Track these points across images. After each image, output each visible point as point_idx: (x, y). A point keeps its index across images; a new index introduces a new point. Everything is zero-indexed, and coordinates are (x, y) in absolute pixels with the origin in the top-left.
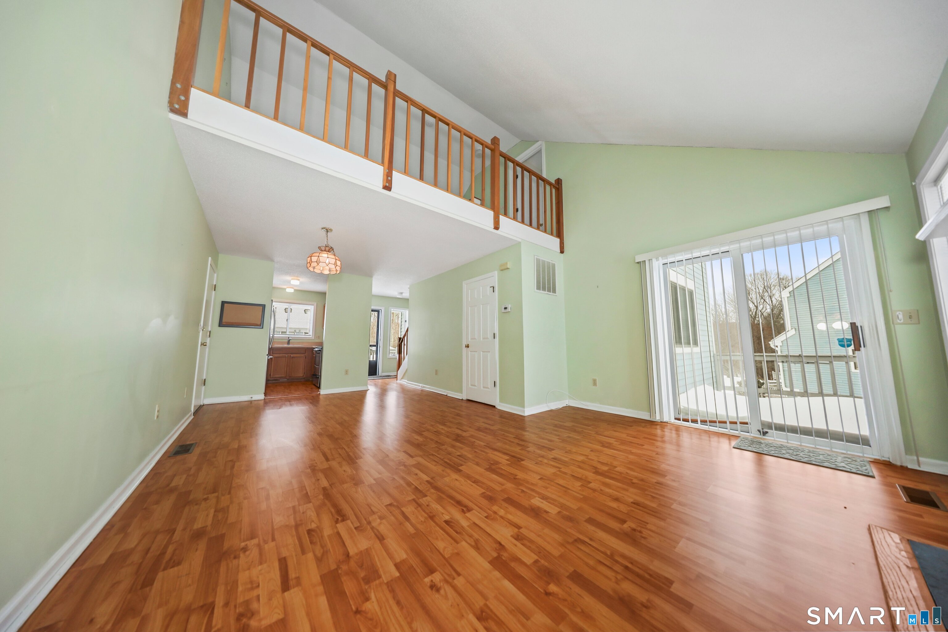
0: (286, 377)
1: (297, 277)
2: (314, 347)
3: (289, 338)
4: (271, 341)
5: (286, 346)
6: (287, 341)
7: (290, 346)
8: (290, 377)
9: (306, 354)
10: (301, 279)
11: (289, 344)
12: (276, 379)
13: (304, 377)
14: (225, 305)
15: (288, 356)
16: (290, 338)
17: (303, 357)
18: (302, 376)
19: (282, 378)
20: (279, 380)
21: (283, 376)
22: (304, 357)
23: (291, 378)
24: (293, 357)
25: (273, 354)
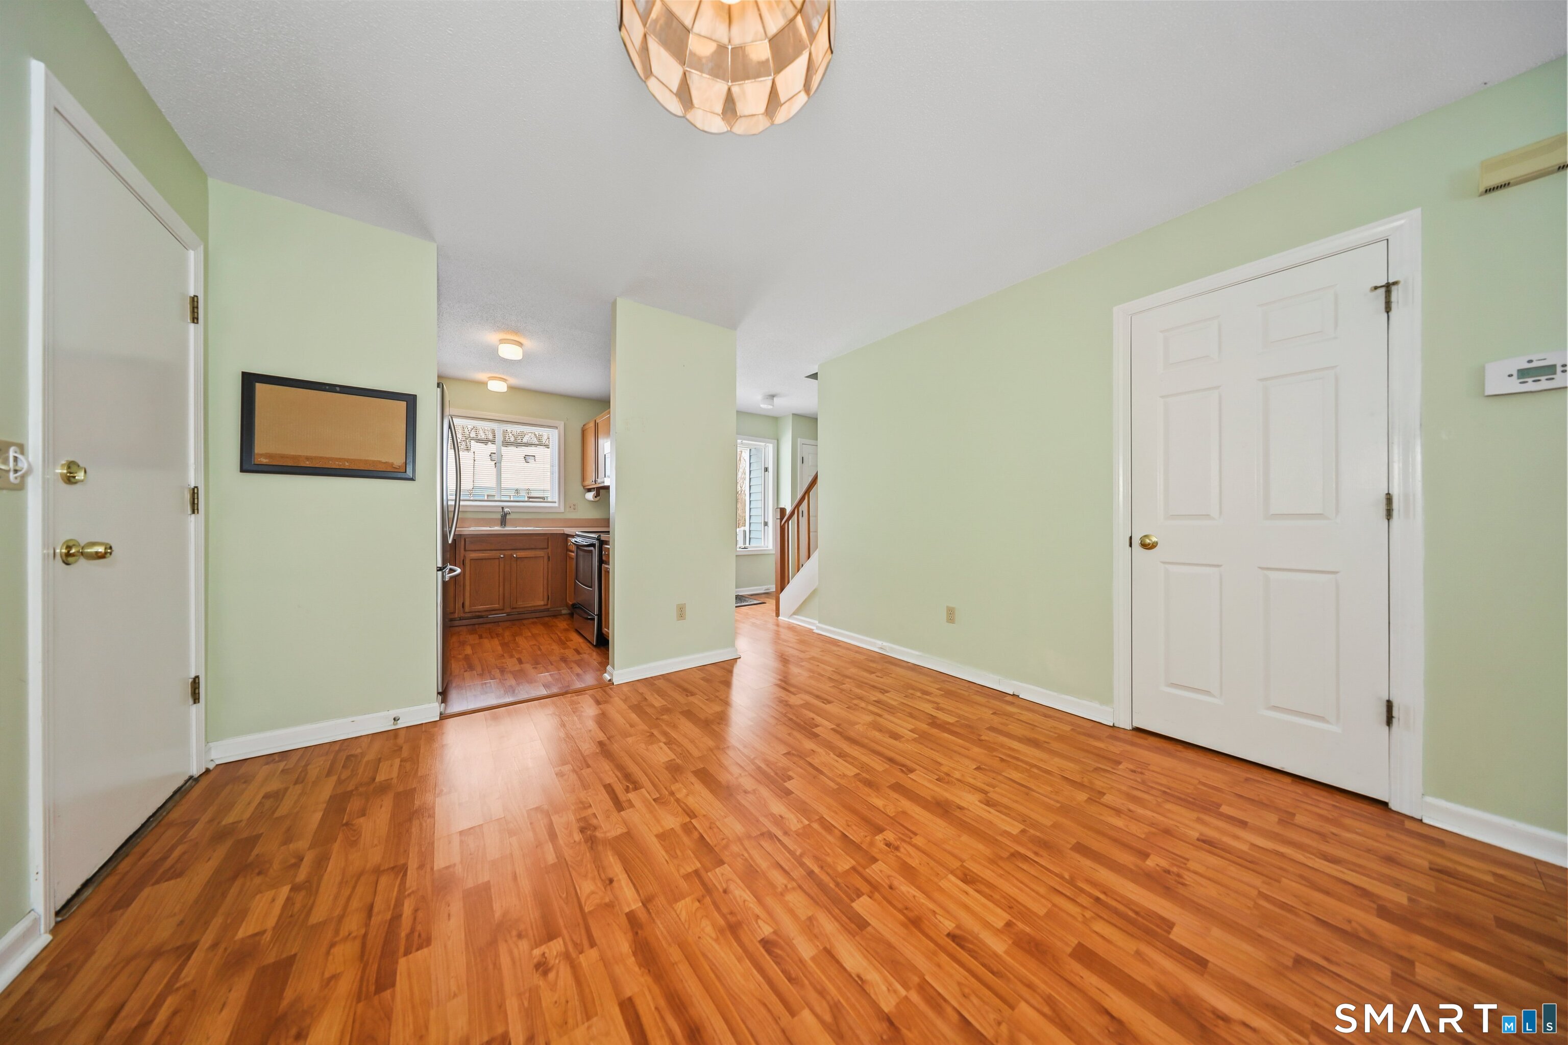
0: (503, 610)
1: (516, 331)
2: (568, 531)
3: (503, 508)
4: (447, 517)
5: (497, 529)
6: (499, 516)
7: (509, 529)
8: (513, 608)
9: (549, 549)
10: (528, 343)
11: (505, 525)
12: (480, 614)
13: (549, 606)
14: (259, 386)
15: (504, 555)
16: (506, 510)
17: (543, 557)
18: (544, 605)
19: (494, 612)
20: (487, 617)
21: (496, 606)
22: (546, 558)
23: (514, 610)
24: (517, 558)
25: (467, 552)
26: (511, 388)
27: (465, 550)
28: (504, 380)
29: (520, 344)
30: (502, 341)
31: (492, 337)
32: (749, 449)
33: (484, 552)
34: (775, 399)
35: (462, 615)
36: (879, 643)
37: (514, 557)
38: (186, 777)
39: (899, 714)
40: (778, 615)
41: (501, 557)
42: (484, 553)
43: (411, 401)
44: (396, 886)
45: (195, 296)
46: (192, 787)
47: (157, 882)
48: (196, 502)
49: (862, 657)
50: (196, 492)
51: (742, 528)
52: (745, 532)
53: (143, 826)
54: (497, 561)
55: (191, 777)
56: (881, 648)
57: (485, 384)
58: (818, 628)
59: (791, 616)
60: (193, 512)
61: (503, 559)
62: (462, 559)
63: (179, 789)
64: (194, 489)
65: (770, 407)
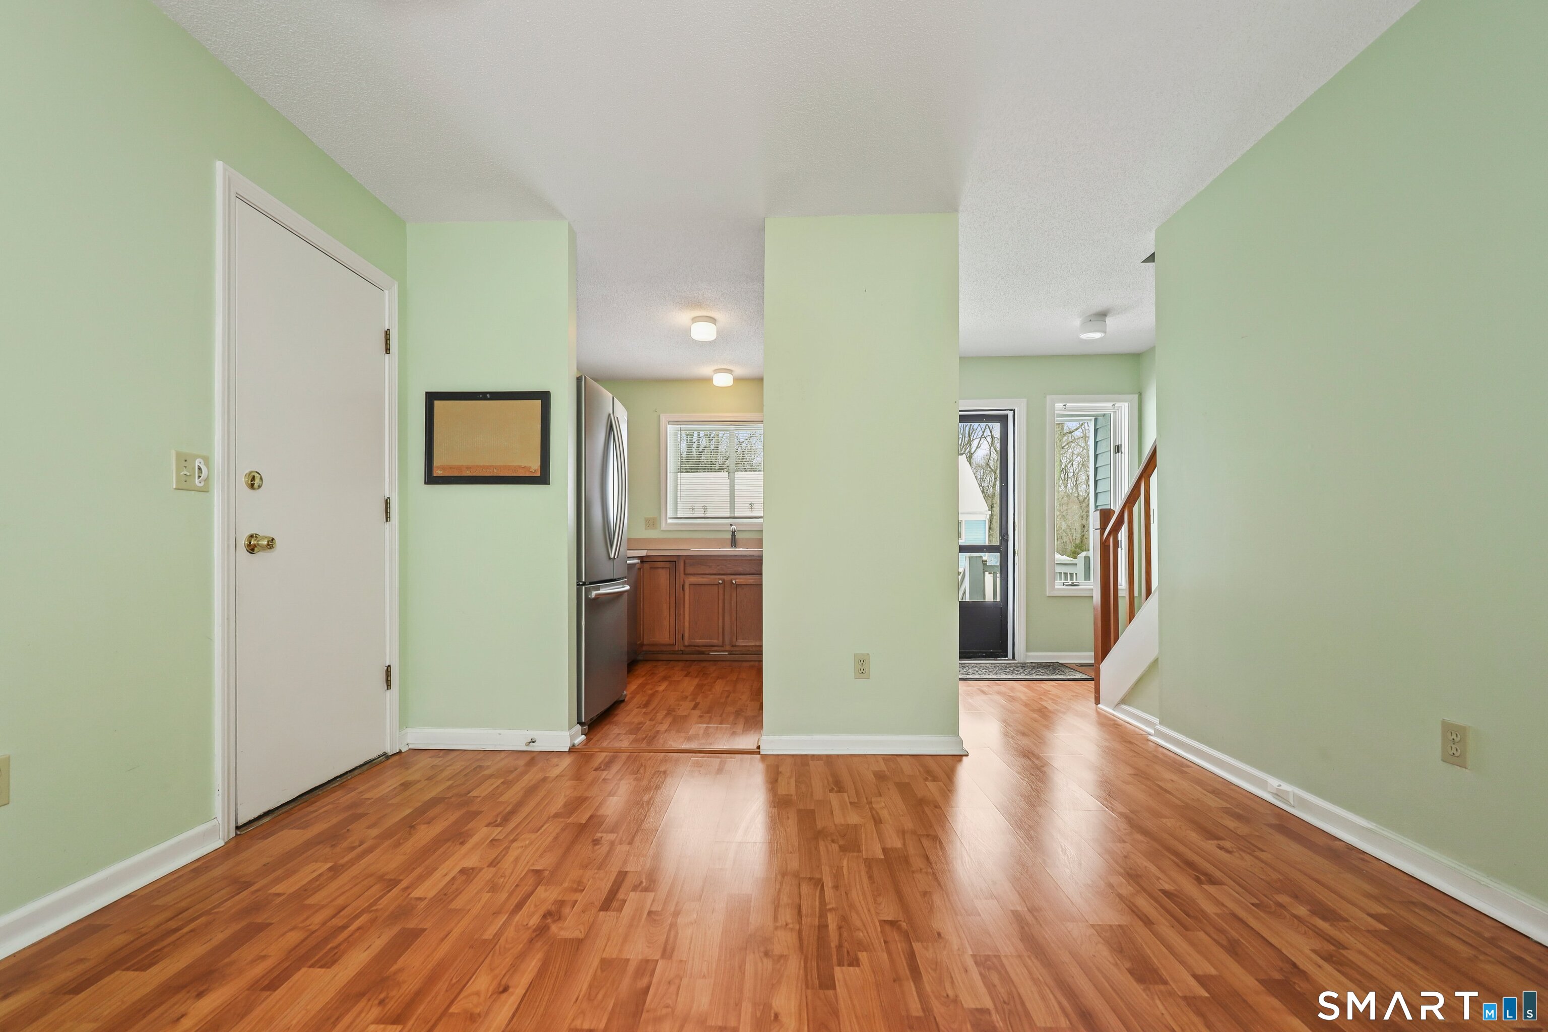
0: (723, 646)
3: (733, 526)
5: (728, 550)
6: (729, 536)
7: (740, 550)
8: (732, 646)
10: (720, 316)
12: (699, 649)
19: (714, 649)
20: (707, 654)
21: (717, 641)
23: (734, 648)
26: (737, 380)
27: (685, 574)
28: (730, 371)
29: (713, 320)
30: (695, 320)
31: (682, 317)
32: (1093, 418)
33: (704, 576)
34: (1109, 320)
35: (683, 648)
36: (1274, 782)
37: (733, 583)
38: (380, 753)
39: (1201, 935)
40: (1097, 701)
41: (719, 583)
42: (703, 578)
43: (544, 397)
44: (373, 899)
45: (388, 329)
46: (381, 762)
47: (292, 829)
48: (389, 511)
49: (1213, 802)
50: (388, 502)
51: (1084, 554)
52: (1087, 559)
53: (329, 782)
54: (716, 588)
55: (385, 754)
56: (1276, 794)
57: (708, 380)
58: (1159, 733)
59: (1117, 706)
60: (387, 521)
61: (722, 585)
62: (682, 584)
63: (371, 761)
64: (387, 500)
65: (1098, 335)
